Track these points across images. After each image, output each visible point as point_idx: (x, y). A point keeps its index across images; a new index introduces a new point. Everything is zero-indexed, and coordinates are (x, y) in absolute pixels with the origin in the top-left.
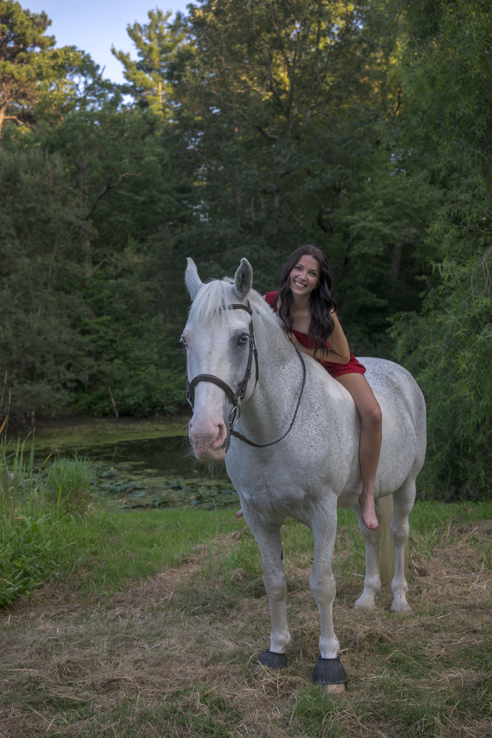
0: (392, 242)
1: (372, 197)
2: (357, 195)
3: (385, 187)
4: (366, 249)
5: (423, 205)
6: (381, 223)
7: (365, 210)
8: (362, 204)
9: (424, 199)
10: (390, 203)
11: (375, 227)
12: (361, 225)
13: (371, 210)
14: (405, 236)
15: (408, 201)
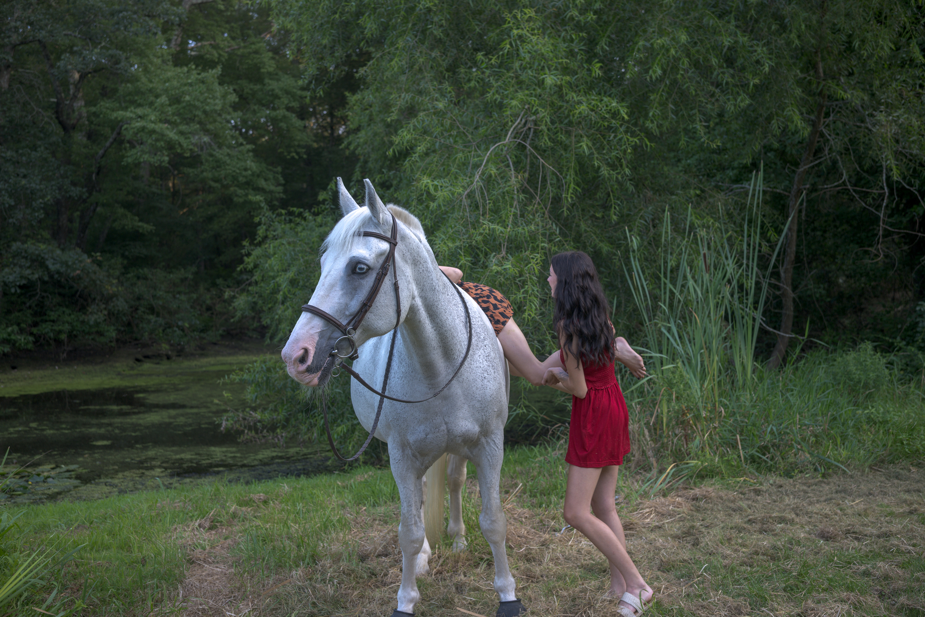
0: (179, 151)
1: (150, 91)
2: (129, 85)
3: (168, 80)
4: (146, 157)
5: (218, 108)
6: (166, 125)
7: (140, 105)
8: (136, 98)
9: (217, 101)
10: (176, 100)
11: (158, 130)
12: (138, 124)
13: (150, 107)
14: (195, 145)
15: (198, 100)
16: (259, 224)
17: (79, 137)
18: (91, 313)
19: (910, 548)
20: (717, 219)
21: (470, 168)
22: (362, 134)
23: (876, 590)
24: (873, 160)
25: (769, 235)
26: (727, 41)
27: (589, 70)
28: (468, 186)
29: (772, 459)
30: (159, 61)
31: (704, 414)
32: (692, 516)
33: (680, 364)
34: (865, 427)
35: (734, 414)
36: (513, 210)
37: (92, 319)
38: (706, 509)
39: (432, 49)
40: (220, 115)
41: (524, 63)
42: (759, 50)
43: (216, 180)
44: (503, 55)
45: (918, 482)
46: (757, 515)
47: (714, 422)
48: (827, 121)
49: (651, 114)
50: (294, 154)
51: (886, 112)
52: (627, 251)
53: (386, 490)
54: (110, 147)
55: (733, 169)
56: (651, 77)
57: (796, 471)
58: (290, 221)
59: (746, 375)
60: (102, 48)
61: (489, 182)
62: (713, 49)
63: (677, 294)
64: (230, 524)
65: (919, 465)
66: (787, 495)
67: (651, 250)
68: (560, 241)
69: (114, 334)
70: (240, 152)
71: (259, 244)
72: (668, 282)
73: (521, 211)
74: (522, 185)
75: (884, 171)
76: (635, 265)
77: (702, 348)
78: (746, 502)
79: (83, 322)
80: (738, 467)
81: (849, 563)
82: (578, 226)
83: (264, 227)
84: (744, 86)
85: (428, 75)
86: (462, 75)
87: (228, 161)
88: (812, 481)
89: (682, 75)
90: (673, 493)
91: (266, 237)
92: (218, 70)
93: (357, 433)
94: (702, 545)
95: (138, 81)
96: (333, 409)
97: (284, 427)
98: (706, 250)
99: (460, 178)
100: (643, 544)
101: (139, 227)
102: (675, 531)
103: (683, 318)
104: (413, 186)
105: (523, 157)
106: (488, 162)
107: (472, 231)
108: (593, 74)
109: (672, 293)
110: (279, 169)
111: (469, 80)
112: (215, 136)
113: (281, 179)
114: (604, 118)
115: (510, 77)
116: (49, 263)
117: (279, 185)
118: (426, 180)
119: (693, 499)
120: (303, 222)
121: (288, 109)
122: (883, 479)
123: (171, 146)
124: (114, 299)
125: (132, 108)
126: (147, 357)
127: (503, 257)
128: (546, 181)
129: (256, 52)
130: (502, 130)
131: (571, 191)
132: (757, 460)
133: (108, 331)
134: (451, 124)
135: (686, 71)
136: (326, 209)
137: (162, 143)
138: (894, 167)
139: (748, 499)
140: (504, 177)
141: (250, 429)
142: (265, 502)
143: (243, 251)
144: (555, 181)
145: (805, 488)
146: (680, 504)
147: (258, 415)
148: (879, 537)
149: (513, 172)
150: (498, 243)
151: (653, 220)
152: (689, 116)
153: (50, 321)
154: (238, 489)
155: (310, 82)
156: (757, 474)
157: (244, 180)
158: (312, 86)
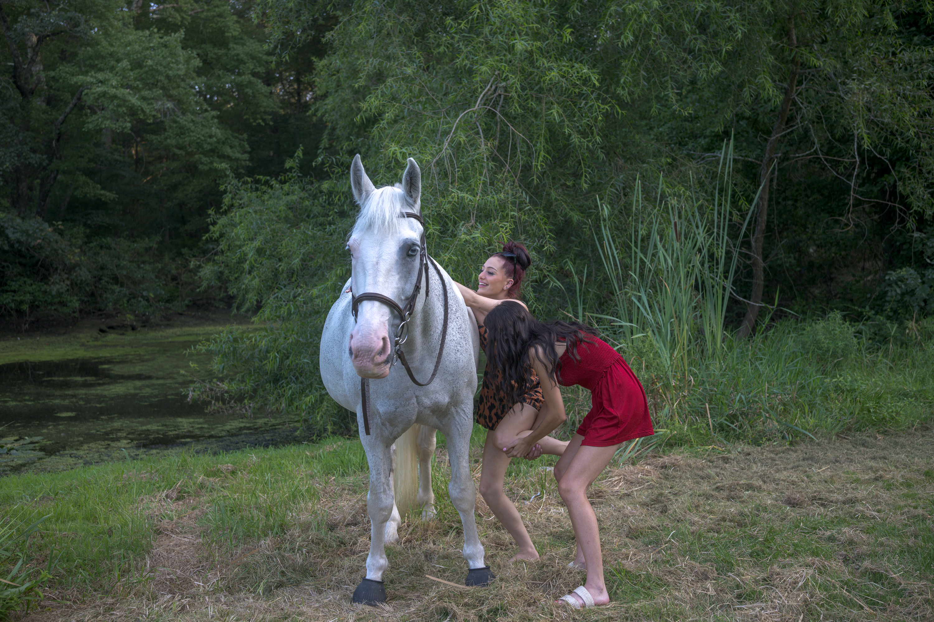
0: (141, 117)
1: (111, 55)
2: (89, 49)
3: (130, 44)
5: (182, 73)
6: (128, 90)
7: (100, 70)
9: (181, 66)
10: (138, 65)
11: (120, 95)
12: (99, 90)
13: (111, 72)
14: (158, 111)
15: (161, 65)
16: (225, 192)
17: (38, 103)
18: (53, 283)
19: (875, 513)
20: (688, 188)
21: (439, 135)
22: (329, 100)
23: (841, 555)
24: (845, 129)
25: (740, 204)
26: (700, 7)
27: (560, 35)
28: (437, 153)
29: (741, 427)
30: (120, 24)
31: (673, 383)
32: (661, 484)
33: (649, 333)
34: (833, 395)
35: (704, 382)
36: (482, 178)
37: (54, 289)
38: (674, 477)
39: (400, 13)
40: (183, 80)
41: (494, 28)
42: (732, 17)
43: (180, 148)
44: (473, 19)
45: (884, 449)
46: (725, 483)
47: (683, 391)
48: (800, 88)
49: (622, 81)
50: (260, 121)
51: (858, 80)
52: (598, 220)
53: (356, 460)
54: (70, 112)
55: (705, 138)
56: (623, 43)
57: (764, 439)
58: (257, 189)
59: (715, 344)
60: (60, 10)
61: (458, 150)
62: (686, 15)
63: (648, 263)
64: (197, 494)
65: (885, 433)
66: (755, 463)
67: (622, 219)
68: (530, 210)
69: (77, 305)
70: (204, 118)
71: (225, 213)
72: (638, 251)
73: (491, 179)
74: (492, 153)
75: (856, 140)
76: (606, 233)
77: (672, 318)
78: (715, 470)
79: (45, 292)
80: (707, 435)
81: (815, 529)
82: (549, 194)
83: (230, 195)
84: (717, 53)
85: (396, 40)
86: (431, 40)
87: (193, 128)
88: (780, 449)
89: (654, 41)
90: (642, 462)
91: (232, 205)
92: (181, 33)
93: (325, 403)
94: (670, 512)
95: (98, 45)
96: (301, 379)
97: (251, 398)
98: (677, 219)
99: (429, 146)
100: (612, 511)
101: (101, 195)
102: (643, 499)
103: (654, 287)
104: (381, 153)
105: (493, 125)
106: (457, 129)
107: (441, 199)
108: (564, 40)
109: (642, 261)
110: (245, 136)
111: (439, 46)
112: (179, 102)
113: (247, 146)
114: (575, 85)
115: (480, 42)
116: (9, 232)
117: (245, 152)
118: (394, 147)
119: (662, 467)
120: (270, 190)
121: (254, 74)
122: (850, 446)
123: (133, 112)
124: (77, 269)
125: (93, 73)
126: (111, 328)
127: (472, 226)
128: (516, 148)
129: (220, 15)
130: (471, 97)
131: (541, 159)
132: (726, 428)
133: (71, 301)
134: (419, 89)
135: (659, 37)
136: (293, 177)
137: (124, 109)
138: (865, 136)
139: (716, 467)
140: (474, 145)
141: (217, 399)
142: (233, 472)
143: (209, 220)
144: (525, 149)
145: (773, 455)
146: (649, 472)
147: (225, 386)
148: (844, 503)
149: (483, 140)
150: (467, 211)
151: (624, 189)
152: (661, 83)
153: (12, 291)
154: (206, 460)
155: (276, 47)
156: (725, 442)
157: (209, 147)
158: (278, 51)
